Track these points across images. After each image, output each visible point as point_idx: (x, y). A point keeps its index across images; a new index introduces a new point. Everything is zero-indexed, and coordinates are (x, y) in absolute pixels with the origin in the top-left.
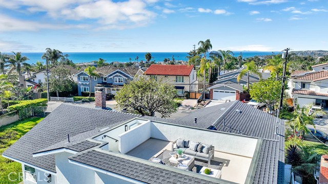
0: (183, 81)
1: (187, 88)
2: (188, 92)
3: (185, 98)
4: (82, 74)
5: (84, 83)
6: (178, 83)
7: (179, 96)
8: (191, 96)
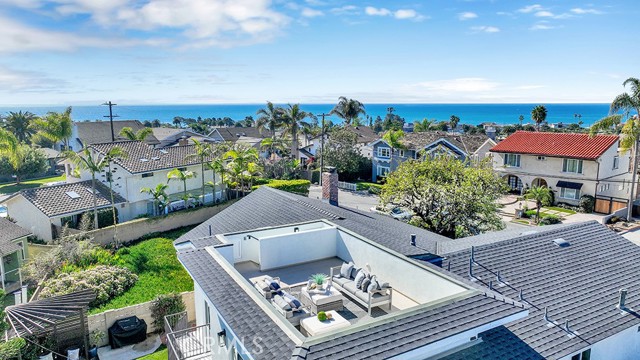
0: (580, 172)
1: (590, 188)
2: (590, 197)
3: (582, 209)
4: (380, 144)
5: (383, 160)
6: (568, 174)
7: (567, 204)
8: (597, 205)
